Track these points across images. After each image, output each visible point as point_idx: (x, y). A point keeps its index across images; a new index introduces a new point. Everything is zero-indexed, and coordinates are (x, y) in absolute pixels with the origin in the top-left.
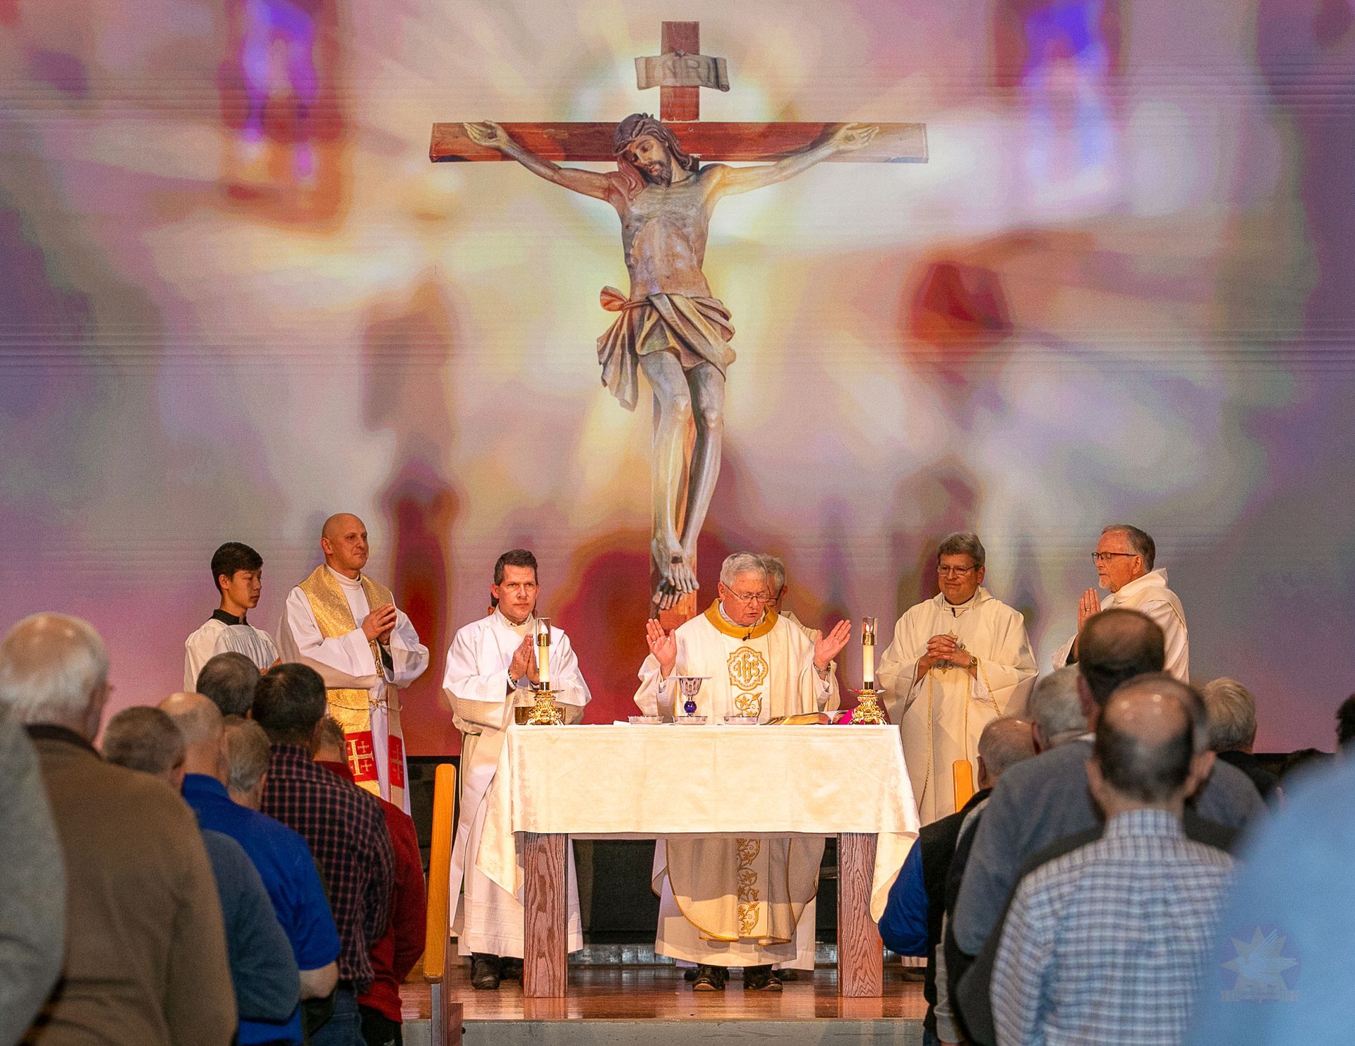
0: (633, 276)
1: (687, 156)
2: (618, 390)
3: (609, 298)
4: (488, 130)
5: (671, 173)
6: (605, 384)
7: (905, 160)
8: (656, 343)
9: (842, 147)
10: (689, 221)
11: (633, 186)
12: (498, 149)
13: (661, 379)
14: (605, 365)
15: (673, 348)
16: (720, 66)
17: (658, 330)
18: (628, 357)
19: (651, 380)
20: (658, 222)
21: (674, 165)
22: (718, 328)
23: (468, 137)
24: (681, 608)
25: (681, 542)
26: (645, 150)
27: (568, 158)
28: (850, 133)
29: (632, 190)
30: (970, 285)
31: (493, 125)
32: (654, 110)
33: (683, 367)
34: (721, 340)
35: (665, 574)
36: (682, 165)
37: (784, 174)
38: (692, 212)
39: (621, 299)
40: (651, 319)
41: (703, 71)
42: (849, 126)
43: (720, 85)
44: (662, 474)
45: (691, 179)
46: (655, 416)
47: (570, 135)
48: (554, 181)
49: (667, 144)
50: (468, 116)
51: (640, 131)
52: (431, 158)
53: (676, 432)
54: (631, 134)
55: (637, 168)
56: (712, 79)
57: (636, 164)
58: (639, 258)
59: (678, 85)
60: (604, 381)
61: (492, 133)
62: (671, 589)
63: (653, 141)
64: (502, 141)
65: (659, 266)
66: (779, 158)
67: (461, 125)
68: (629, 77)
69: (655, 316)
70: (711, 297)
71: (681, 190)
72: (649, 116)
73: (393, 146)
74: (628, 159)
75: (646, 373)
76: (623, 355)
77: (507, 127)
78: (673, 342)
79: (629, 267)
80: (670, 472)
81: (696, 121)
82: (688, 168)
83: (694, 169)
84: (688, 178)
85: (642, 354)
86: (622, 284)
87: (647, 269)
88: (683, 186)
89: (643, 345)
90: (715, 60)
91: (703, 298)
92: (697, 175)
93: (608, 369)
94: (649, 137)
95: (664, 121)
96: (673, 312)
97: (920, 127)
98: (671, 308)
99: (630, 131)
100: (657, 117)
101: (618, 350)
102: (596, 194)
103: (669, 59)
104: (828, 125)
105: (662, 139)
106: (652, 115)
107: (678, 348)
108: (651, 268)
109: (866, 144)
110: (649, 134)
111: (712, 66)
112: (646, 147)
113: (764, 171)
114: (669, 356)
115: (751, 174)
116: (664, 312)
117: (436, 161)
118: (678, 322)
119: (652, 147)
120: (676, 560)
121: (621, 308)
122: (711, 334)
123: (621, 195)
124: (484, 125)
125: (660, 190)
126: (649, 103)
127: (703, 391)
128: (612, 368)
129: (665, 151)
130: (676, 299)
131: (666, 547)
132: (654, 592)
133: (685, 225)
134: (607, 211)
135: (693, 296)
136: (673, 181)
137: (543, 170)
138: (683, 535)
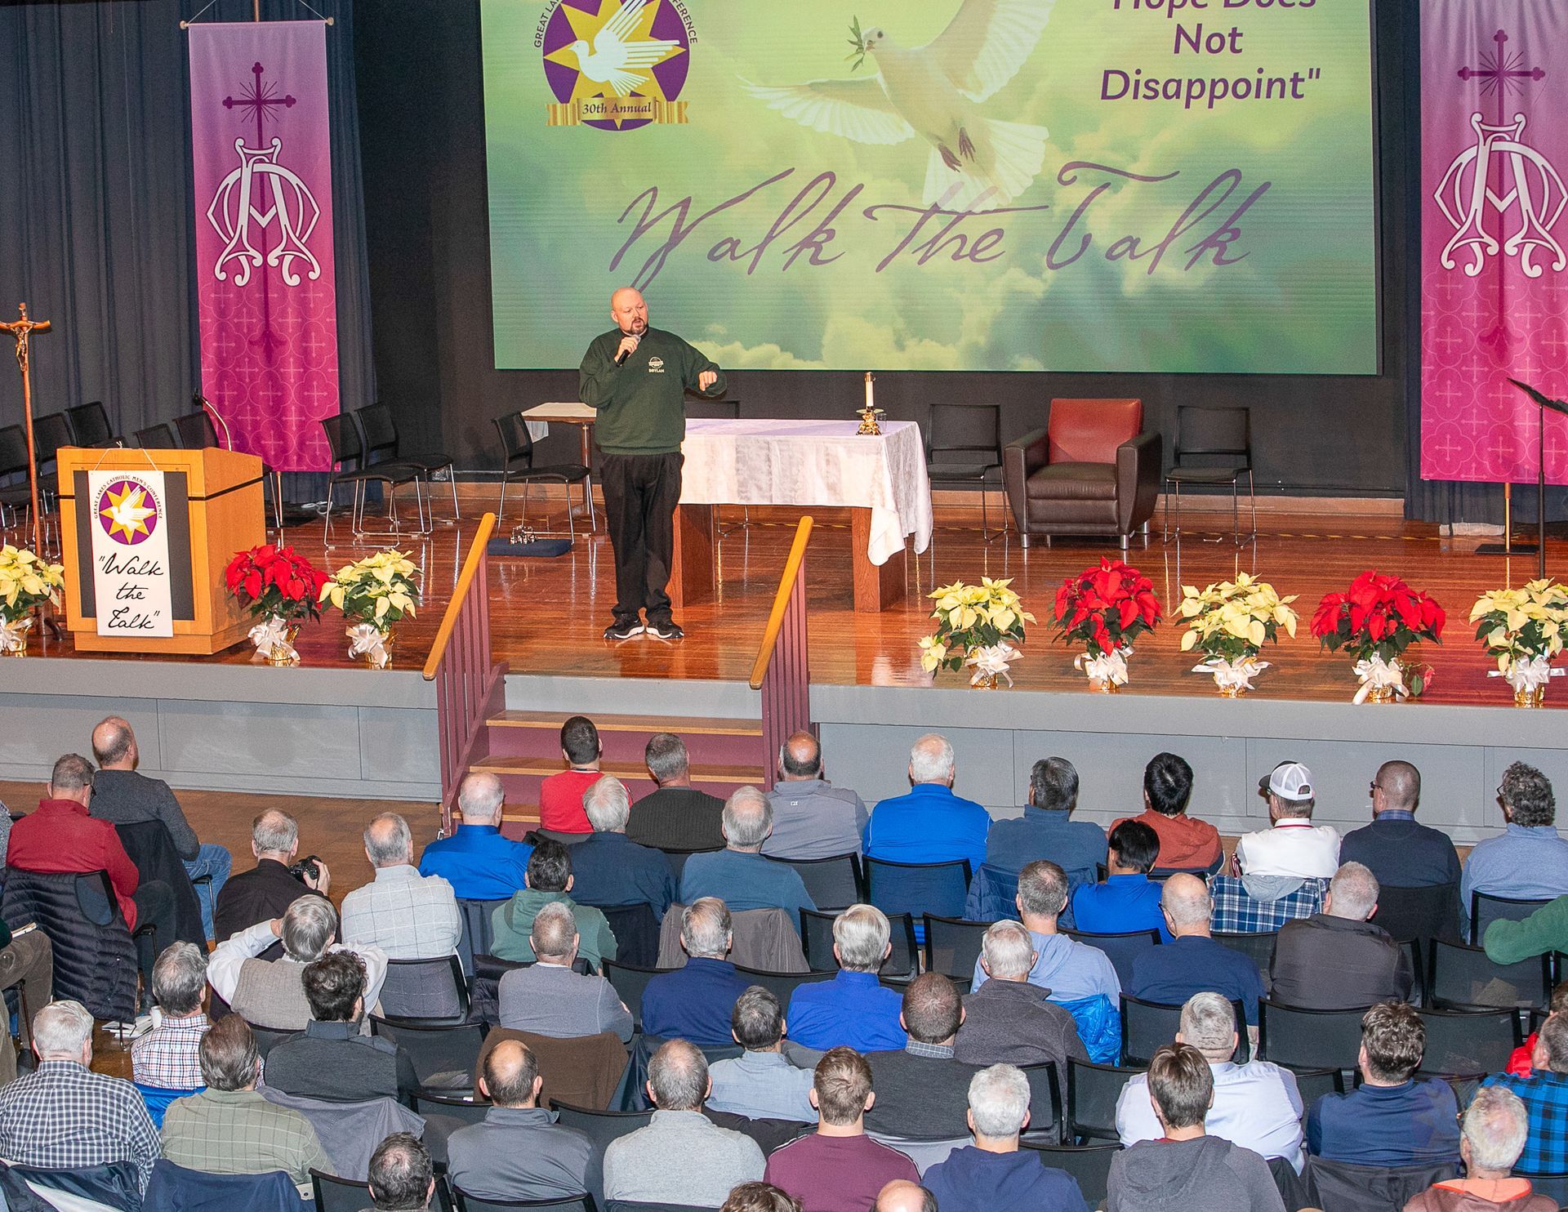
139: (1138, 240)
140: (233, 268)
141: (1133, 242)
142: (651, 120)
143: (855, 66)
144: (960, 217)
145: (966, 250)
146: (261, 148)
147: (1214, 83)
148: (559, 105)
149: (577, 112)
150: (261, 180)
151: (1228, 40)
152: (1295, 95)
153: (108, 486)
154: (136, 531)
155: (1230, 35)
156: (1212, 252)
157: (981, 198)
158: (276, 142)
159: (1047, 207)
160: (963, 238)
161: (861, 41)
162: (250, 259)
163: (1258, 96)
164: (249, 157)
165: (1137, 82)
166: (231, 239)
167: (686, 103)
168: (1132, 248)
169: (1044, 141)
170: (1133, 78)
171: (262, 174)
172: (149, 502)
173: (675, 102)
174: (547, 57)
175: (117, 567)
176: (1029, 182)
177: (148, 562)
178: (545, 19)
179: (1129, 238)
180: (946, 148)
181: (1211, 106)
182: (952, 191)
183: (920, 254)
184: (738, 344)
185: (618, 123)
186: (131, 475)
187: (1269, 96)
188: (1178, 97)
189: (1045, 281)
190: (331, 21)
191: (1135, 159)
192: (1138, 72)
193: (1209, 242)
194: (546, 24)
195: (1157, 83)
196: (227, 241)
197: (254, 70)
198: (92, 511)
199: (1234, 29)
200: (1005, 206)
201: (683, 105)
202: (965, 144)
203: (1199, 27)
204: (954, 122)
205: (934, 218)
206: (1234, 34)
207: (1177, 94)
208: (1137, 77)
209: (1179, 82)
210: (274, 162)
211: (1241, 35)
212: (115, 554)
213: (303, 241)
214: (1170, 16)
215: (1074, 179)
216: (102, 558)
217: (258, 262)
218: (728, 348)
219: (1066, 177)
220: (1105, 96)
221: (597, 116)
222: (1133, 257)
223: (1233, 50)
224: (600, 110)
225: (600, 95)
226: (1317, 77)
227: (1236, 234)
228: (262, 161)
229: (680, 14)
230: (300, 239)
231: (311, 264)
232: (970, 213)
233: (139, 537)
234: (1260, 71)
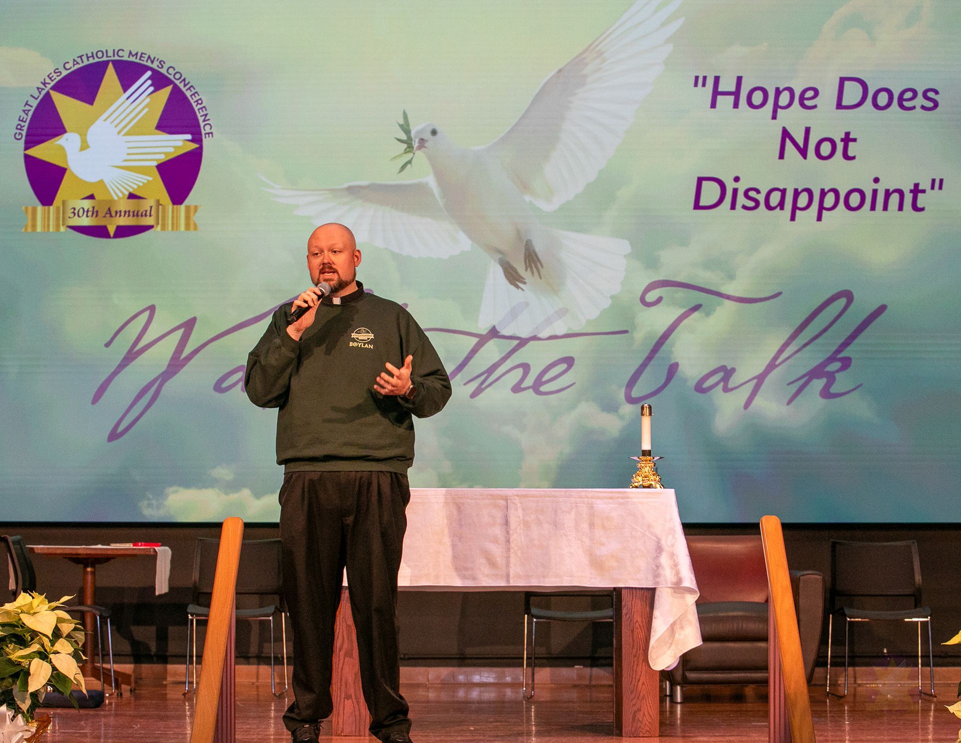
139: (733, 370)
141: (727, 373)
142: (151, 227)
143: (403, 167)
144: (523, 342)
145: (529, 381)
147: (823, 194)
148: (40, 208)
149: (61, 217)
151: (840, 146)
152: (915, 208)
155: (842, 140)
156: (818, 384)
157: (549, 321)
159: (626, 332)
160: (526, 367)
161: (410, 138)
163: (873, 208)
165: (735, 191)
167: (196, 208)
168: (726, 378)
169: (625, 256)
170: (730, 186)
173: (182, 207)
174: (30, 152)
176: (606, 303)
178: (28, 108)
179: (722, 368)
180: (508, 263)
181: (819, 218)
182: (514, 313)
183: (473, 386)
184: (246, 492)
185: (112, 230)
187: (885, 208)
188: (782, 208)
189: (622, 418)
191: (731, 277)
192: (737, 179)
193: (815, 373)
194: (30, 114)
195: (758, 192)
199: (847, 134)
200: (577, 330)
201: (192, 210)
202: (532, 259)
203: (808, 131)
204: (518, 232)
205: (492, 345)
206: (847, 139)
207: (781, 205)
208: (736, 185)
209: (783, 192)
211: (854, 140)
214: (774, 117)
215: (659, 300)
218: (234, 497)
219: (651, 297)
220: (697, 206)
221: (85, 221)
222: (726, 390)
223: (846, 156)
224: (90, 214)
225: (91, 197)
226: (940, 188)
227: (846, 363)
229: (194, 105)
232: (535, 338)
234: (876, 180)
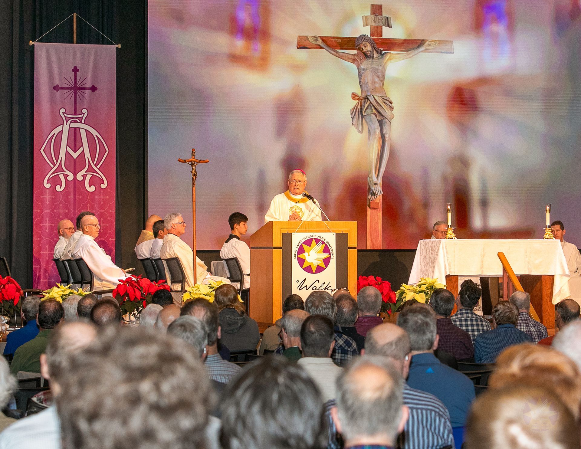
0: (362, 89)
1: (379, 49)
2: (357, 127)
3: (354, 96)
4: (316, 38)
5: (374, 55)
6: (353, 124)
7: (447, 53)
8: (369, 111)
9: (427, 48)
10: (379, 71)
11: (362, 59)
12: (319, 45)
13: (371, 124)
14: (353, 118)
15: (375, 113)
16: (389, 20)
17: (369, 107)
18: (360, 115)
19: (367, 123)
20: (370, 71)
21: (375, 52)
22: (389, 107)
23: (309, 40)
24: (377, 200)
25: (377, 178)
26: (365, 47)
27: (341, 49)
28: (430, 43)
29: (361, 60)
30: (467, 95)
31: (317, 37)
32: (368, 33)
33: (378, 120)
34: (389, 111)
35: (372, 189)
36: (377, 52)
37: (409, 56)
38: (380, 68)
39: (358, 97)
40: (368, 103)
41: (384, 21)
42: (429, 41)
43: (389, 26)
44: (371, 155)
45: (380, 57)
46: (369, 136)
47: (342, 41)
48: (336, 56)
49: (372, 45)
50: (309, 33)
51: (364, 40)
52: (297, 47)
53: (375, 142)
54: (361, 41)
55: (363, 52)
56: (387, 23)
57: (363, 51)
58: (364, 83)
59: (376, 25)
60: (352, 124)
61: (317, 39)
62: (374, 194)
63: (368, 44)
64: (320, 42)
65: (370, 85)
66: (407, 50)
67: (306, 37)
68: (360, 22)
69: (369, 102)
70: (386, 96)
71: (377, 60)
72: (367, 35)
73: (284, 43)
74: (360, 49)
75: (366, 121)
76: (359, 115)
77: (322, 38)
78: (374, 111)
79: (361, 86)
80: (374, 154)
81: (381, 38)
82: (379, 53)
83: (381, 53)
84: (379, 56)
85: (365, 115)
86: (358, 92)
87: (366, 86)
88: (378, 59)
89: (365, 112)
90: (387, 18)
91: (384, 97)
92: (382, 56)
93: (354, 120)
94: (367, 42)
95: (371, 37)
96: (374, 101)
97: (451, 42)
98: (374, 100)
99: (361, 40)
100: (369, 36)
101: (357, 113)
102: (350, 61)
103: (373, 16)
104: (423, 40)
105: (371, 43)
106: (368, 35)
107: (376, 113)
108: (367, 86)
109: (435, 47)
110: (367, 41)
111: (386, 19)
112: (366, 45)
113: (403, 55)
114: (373, 116)
115: (398, 56)
116: (371, 101)
117: (299, 48)
118: (376, 104)
119: (368, 46)
120: (376, 184)
121: (358, 99)
122: (386, 109)
123: (358, 61)
124: (314, 37)
125: (370, 60)
126: (367, 31)
127: (384, 128)
128: (355, 119)
129: (372, 47)
130: (375, 97)
131: (373, 180)
132: (369, 195)
133: (378, 72)
134: (353, 67)
135: (380, 96)
136: (374, 57)
137: (333, 52)
138: (378, 176)
140: (55, 181)
146: (75, 114)
150: (75, 133)
153: (303, 241)
154: (318, 266)
158: (85, 111)
162: (66, 176)
164: (67, 119)
166: (55, 165)
171: (75, 129)
172: (326, 250)
175: (306, 286)
177: (324, 283)
186: (317, 235)
190: (119, 46)
196: (52, 166)
197: (73, 70)
198: (293, 255)
210: (83, 122)
212: (305, 279)
213: (98, 167)
216: (298, 281)
217: (71, 178)
228: (76, 122)
230: (96, 166)
231: (103, 180)
233: (320, 269)
